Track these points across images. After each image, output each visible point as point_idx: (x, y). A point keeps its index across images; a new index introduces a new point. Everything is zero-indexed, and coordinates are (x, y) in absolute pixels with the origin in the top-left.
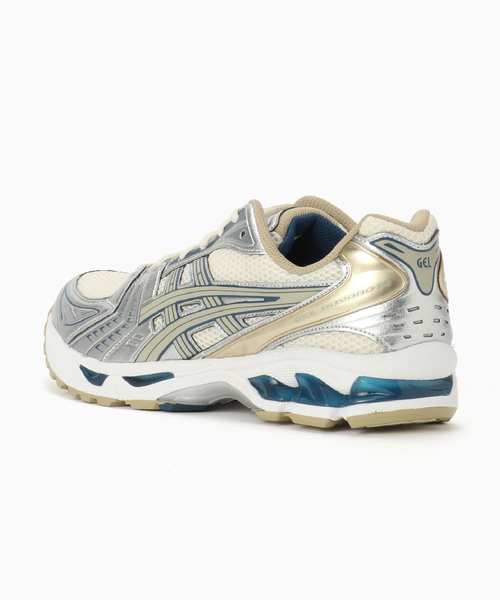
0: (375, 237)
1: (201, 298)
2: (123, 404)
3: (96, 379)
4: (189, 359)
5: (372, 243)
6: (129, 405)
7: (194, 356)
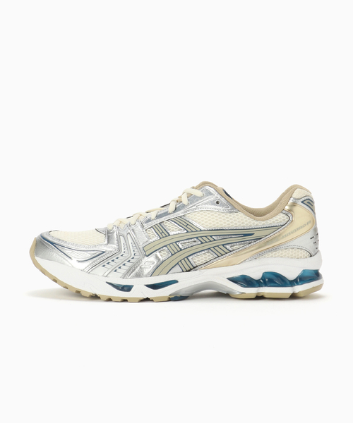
0: (303, 199)
1: (197, 238)
2: (147, 300)
3: (127, 288)
4: (187, 271)
5: (302, 202)
6: (152, 300)
7: (191, 269)
